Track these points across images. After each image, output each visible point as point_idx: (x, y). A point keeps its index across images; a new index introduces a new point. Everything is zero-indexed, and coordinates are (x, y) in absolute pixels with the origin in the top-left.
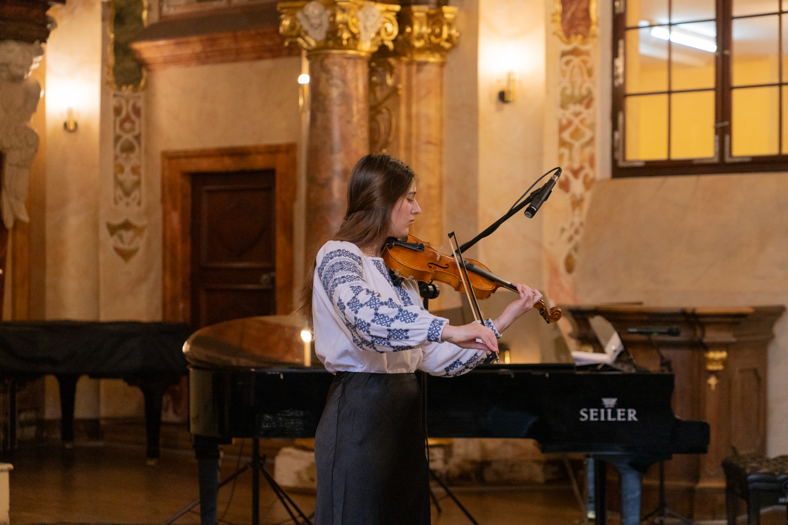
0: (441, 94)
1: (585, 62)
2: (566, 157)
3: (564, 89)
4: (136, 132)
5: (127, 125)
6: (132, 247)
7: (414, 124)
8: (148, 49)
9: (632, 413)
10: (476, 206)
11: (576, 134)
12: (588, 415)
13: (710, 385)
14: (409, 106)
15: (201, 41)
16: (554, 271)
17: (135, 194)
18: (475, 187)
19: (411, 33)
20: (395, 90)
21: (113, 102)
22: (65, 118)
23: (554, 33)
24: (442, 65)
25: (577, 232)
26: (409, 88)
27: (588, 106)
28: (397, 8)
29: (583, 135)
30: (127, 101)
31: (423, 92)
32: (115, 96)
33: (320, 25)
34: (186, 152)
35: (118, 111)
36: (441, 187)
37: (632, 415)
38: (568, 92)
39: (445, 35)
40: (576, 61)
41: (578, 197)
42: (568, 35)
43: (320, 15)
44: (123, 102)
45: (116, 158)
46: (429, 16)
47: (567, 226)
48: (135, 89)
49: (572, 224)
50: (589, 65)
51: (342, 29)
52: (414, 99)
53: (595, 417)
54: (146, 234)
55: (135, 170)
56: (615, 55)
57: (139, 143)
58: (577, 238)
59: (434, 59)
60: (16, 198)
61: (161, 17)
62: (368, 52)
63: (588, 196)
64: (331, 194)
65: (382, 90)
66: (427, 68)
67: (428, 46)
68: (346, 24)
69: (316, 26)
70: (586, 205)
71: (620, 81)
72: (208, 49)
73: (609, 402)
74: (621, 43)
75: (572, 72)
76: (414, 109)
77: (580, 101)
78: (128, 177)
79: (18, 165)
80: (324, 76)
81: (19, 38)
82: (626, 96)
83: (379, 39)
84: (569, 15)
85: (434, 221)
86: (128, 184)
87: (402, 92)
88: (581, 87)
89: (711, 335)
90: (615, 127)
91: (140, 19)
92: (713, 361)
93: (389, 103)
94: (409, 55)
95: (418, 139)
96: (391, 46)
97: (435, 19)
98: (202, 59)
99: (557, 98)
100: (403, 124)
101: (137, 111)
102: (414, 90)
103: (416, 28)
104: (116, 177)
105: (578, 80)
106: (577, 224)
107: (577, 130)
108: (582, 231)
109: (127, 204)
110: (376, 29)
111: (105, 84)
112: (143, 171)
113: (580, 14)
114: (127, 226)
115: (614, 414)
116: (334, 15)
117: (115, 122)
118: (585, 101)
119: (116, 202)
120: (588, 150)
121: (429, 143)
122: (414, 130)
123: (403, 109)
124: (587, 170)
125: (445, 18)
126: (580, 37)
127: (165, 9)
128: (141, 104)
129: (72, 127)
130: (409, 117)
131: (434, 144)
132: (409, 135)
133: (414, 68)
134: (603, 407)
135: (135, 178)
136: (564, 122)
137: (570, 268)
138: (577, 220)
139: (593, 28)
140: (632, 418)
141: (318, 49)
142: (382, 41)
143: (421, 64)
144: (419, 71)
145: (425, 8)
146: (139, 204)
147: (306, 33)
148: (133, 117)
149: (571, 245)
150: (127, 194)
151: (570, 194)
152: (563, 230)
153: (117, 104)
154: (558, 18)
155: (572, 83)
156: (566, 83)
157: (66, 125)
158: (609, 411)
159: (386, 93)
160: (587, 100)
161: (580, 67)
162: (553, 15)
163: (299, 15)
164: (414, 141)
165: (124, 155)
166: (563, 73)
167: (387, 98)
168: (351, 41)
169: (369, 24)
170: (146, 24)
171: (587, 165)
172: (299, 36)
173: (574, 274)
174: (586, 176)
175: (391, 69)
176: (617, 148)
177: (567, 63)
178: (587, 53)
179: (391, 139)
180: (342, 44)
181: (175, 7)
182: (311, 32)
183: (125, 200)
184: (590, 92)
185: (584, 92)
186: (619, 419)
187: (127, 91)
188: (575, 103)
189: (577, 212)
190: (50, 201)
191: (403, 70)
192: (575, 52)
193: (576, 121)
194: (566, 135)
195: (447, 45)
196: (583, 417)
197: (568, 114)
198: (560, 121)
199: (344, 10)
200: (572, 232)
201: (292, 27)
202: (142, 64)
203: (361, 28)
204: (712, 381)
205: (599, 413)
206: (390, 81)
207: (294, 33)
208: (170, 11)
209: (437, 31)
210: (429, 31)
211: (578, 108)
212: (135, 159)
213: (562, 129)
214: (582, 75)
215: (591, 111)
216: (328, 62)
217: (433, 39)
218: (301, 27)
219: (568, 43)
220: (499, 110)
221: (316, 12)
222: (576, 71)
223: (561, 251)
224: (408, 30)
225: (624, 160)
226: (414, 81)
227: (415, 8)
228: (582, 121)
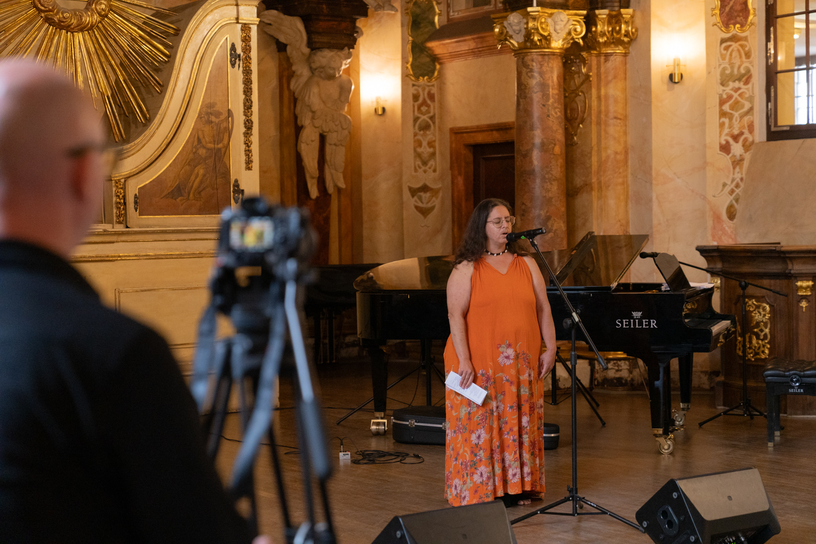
0: (625, 79)
1: (742, 46)
2: (727, 125)
3: (724, 69)
4: (432, 114)
5: (424, 109)
6: (429, 205)
7: (603, 103)
8: (438, 47)
9: (653, 322)
10: (651, 167)
11: (736, 106)
12: (622, 324)
13: (802, 307)
14: (599, 89)
15: (473, 39)
16: (717, 218)
17: (432, 163)
18: (650, 152)
19: (595, 32)
20: (587, 77)
21: (412, 91)
22: (375, 106)
23: (715, 25)
24: (625, 55)
25: (737, 186)
26: (599, 75)
27: (746, 83)
28: (585, 12)
29: (743, 106)
30: (424, 90)
31: (610, 78)
32: (414, 85)
33: (520, 31)
34: (466, 128)
35: (416, 97)
36: (626, 153)
37: (653, 324)
38: (728, 72)
39: (623, 32)
40: (735, 46)
41: (738, 157)
42: (726, 25)
43: (519, 23)
44: (420, 90)
45: (415, 135)
46: (610, 17)
47: (729, 183)
48: (430, 78)
49: (733, 180)
50: (747, 49)
51: (534, 33)
52: (603, 83)
53: (626, 325)
54: (440, 194)
55: (431, 144)
56: (768, 39)
57: (434, 123)
58: (737, 191)
59: (620, 50)
60: (336, 170)
61: (449, 20)
62: (560, 49)
63: (748, 156)
64: (531, 162)
65: (579, 77)
66: (612, 58)
67: (612, 41)
68: (537, 29)
69: (517, 32)
70: (746, 164)
71: (772, 60)
72: (479, 46)
73: (637, 314)
74: (772, 29)
75: (731, 55)
76: (603, 92)
77: (739, 80)
78: (425, 150)
79: (335, 145)
80: (524, 70)
81: (331, 47)
82: (777, 72)
83: (570, 37)
84: (727, 9)
85: (620, 180)
86: (425, 155)
87: (593, 79)
88: (739, 68)
89: (797, 267)
90: (768, 100)
91: (433, 23)
92: (801, 287)
93: (584, 87)
94: (598, 49)
95: (606, 115)
96: (581, 42)
97: (615, 19)
98: (476, 53)
99: (717, 77)
100: (594, 103)
101: (431, 97)
102: (603, 77)
103: (599, 27)
104: (415, 151)
105: (737, 62)
106: (738, 180)
107: (737, 102)
108: (742, 185)
109: (425, 172)
110: (567, 31)
111: (405, 76)
112: (437, 144)
113: (738, 7)
114: (425, 188)
115: (641, 323)
116: (527, 23)
117: (414, 106)
118: (744, 79)
119: (416, 170)
120: (746, 119)
121: (616, 118)
122: (603, 108)
123: (594, 92)
124: (747, 134)
125: (623, 18)
126: (738, 26)
127: (451, 14)
128: (434, 90)
129: (380, 112)
130: (599, 98)
131: (620, 119)
132: (600, 112)
133: (603, 58)
134: (632, 318)
135: (431, 150)
136: (725, 96)
137: (731, 215)
138: (738, 176)
139: (751, 17)
140: (653, 325)
141: (520, 49)
142: (573, 39)
143: (607, 56)
144: (606, 60)
145: (606, 11)
146: (435, 171)
147: (511, 37)
148: (429, 102)
149: (732, 198)
150: (425, 163)
151: (731, 155)
152: (724, 185)
153: (415, 92)
154: (718, 12)
155: (732, 65)
156: (726, 64)
157: (376, 110)
158: (637, 320)
159: (582, 78)
160: (746, 78)
161: (738, 50)
162: (713, 9)
163: (505, 24)
164: (603, 116)
165: (422, 132)
166: (723, 58)
167: (582, 84)
168: (543, 41)
169: (558, 27)
170: (437, 27)
171: (746, 131)
172: (506, 40)
173: (735, 220)
174: (746, 140)
175: (584, 61)
176: (771, 116)
177: (727, 48)
178: (746, 39)
179: (585, 116)
180: (536, 44)
181: (458, 11)
182: (513, 36)
183: (423, 168)
184: (748, 71)
185: (743, 71)
186: (644, 327)
187: (423, 81)
188: (734, 81)
189: (737, 169)
190: (365, 171)
191: (594, 61)
192: (734, 39)
193: (736, 95)
194: (726, 107)
195: (626, 39)
196: (619, 325)
197: (728, 90)
198: (721, 96)
199: (534, 19)
200: (733, 186)
201: (501, 33)
202: (435, 59)
203: (552, 31)
204: (804, 304)
205: (630, 322)
206: (584, 70)
207: (503, 37)
208: (455, 15)
209: (618, 28)
210: (610, 29)
211: (737, 84)
212: (430, 135)
213: (722, 102)
214: (741, 57)
215: (750, 86)
216: (528, 58)
217: (615, 34)
218: (507, 32)
219: (728, 32)
220: (669, 89)
221: (516, 21)
222: (735, 54)
223: (723, 202)
224: (594, 29)
225: (776, 124)
226: (603, 69)
227: (597, 12)
228: (740, 95)
